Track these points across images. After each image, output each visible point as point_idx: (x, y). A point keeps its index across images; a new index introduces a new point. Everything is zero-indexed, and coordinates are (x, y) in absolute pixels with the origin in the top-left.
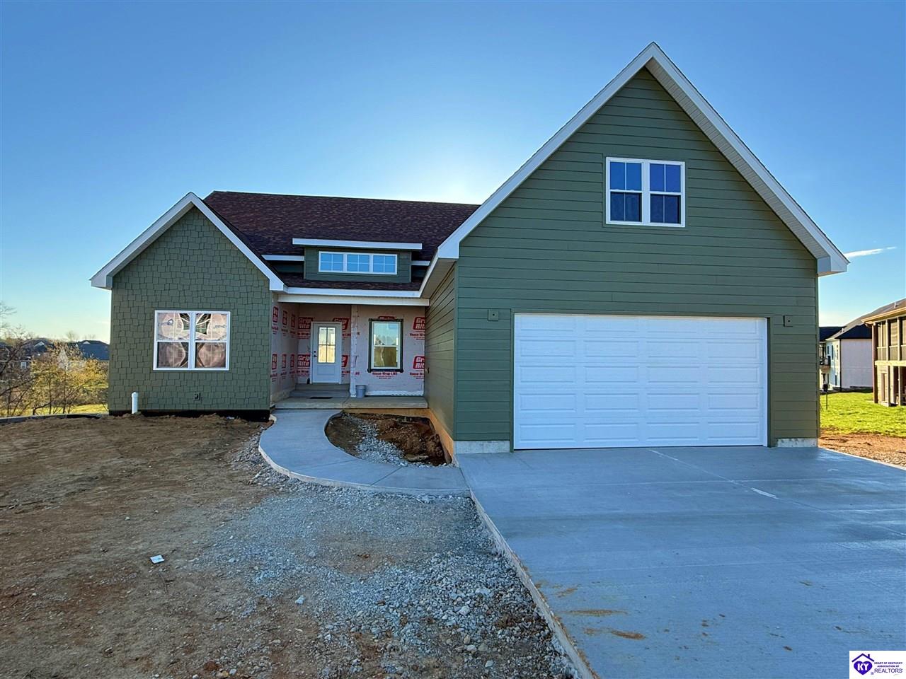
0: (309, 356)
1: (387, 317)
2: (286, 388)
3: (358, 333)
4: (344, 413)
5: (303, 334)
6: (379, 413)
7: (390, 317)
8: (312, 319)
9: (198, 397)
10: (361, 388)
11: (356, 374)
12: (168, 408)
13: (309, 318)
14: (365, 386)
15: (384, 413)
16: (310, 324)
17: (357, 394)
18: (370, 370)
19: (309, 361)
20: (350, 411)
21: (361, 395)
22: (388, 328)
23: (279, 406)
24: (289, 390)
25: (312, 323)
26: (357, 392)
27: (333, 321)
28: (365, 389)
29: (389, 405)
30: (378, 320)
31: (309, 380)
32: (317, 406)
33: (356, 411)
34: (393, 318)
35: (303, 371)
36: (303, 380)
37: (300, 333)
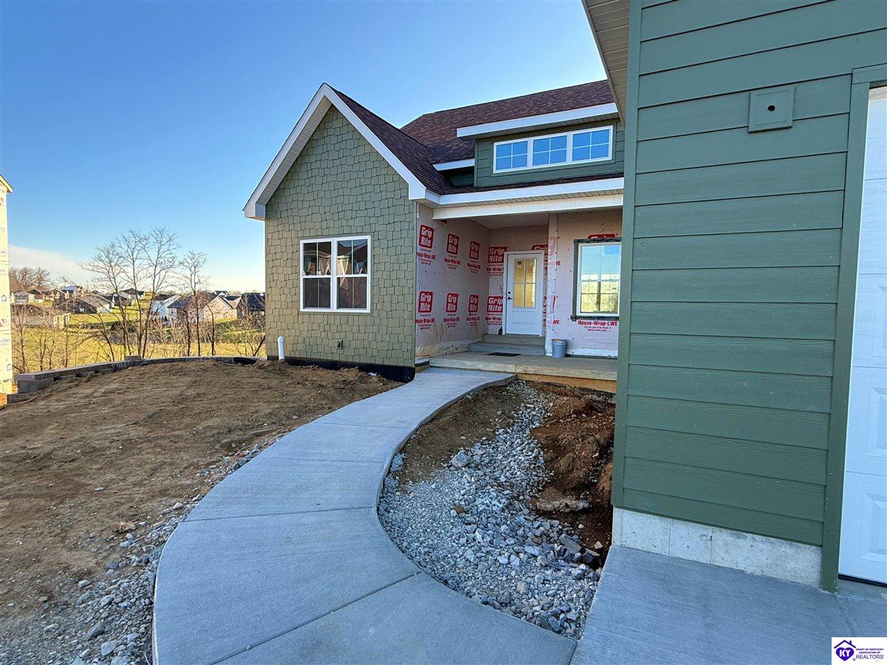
0: (502, 298)
1: (602, 236)
2: (468, 339)
3: (558, 263)
4: (516, 379)
5: (494, 269)
6: (570, 384)
7: (607, 235)
8: (505, 249)
9: (340, 345)
10: (560, 343)
11: (555, 322)
12: (315, 356)
13: (502, 248)
14: (565, 340)
15: (579, 384)
16: (503, 255)
17: (553, 353)
18: (574, 318)
19: (502, 305)
20: (527, 378)
21: (558, 355)
22: (603, 254)
23: (434, 362)
24: (467, 342)
25: (506, 254)
26: (553, 348)
27: (533, 249)
28: (566, 345)
29: (588, 374)
30: (590, 240)
31: (501, 330)
32: (481, 366)
33: (536, 379)
34: (613, 236)
35: (494, 318)
36: (493, 329)
37: (491, 268)
